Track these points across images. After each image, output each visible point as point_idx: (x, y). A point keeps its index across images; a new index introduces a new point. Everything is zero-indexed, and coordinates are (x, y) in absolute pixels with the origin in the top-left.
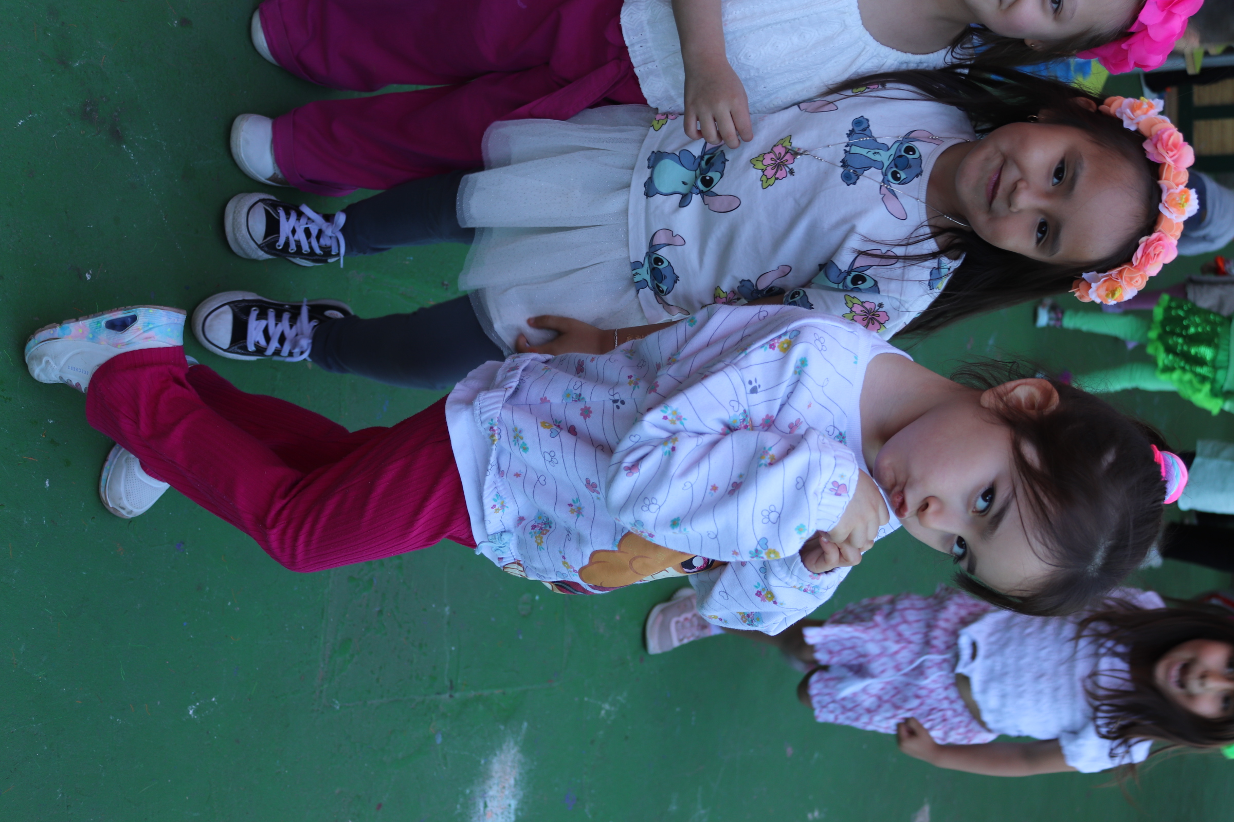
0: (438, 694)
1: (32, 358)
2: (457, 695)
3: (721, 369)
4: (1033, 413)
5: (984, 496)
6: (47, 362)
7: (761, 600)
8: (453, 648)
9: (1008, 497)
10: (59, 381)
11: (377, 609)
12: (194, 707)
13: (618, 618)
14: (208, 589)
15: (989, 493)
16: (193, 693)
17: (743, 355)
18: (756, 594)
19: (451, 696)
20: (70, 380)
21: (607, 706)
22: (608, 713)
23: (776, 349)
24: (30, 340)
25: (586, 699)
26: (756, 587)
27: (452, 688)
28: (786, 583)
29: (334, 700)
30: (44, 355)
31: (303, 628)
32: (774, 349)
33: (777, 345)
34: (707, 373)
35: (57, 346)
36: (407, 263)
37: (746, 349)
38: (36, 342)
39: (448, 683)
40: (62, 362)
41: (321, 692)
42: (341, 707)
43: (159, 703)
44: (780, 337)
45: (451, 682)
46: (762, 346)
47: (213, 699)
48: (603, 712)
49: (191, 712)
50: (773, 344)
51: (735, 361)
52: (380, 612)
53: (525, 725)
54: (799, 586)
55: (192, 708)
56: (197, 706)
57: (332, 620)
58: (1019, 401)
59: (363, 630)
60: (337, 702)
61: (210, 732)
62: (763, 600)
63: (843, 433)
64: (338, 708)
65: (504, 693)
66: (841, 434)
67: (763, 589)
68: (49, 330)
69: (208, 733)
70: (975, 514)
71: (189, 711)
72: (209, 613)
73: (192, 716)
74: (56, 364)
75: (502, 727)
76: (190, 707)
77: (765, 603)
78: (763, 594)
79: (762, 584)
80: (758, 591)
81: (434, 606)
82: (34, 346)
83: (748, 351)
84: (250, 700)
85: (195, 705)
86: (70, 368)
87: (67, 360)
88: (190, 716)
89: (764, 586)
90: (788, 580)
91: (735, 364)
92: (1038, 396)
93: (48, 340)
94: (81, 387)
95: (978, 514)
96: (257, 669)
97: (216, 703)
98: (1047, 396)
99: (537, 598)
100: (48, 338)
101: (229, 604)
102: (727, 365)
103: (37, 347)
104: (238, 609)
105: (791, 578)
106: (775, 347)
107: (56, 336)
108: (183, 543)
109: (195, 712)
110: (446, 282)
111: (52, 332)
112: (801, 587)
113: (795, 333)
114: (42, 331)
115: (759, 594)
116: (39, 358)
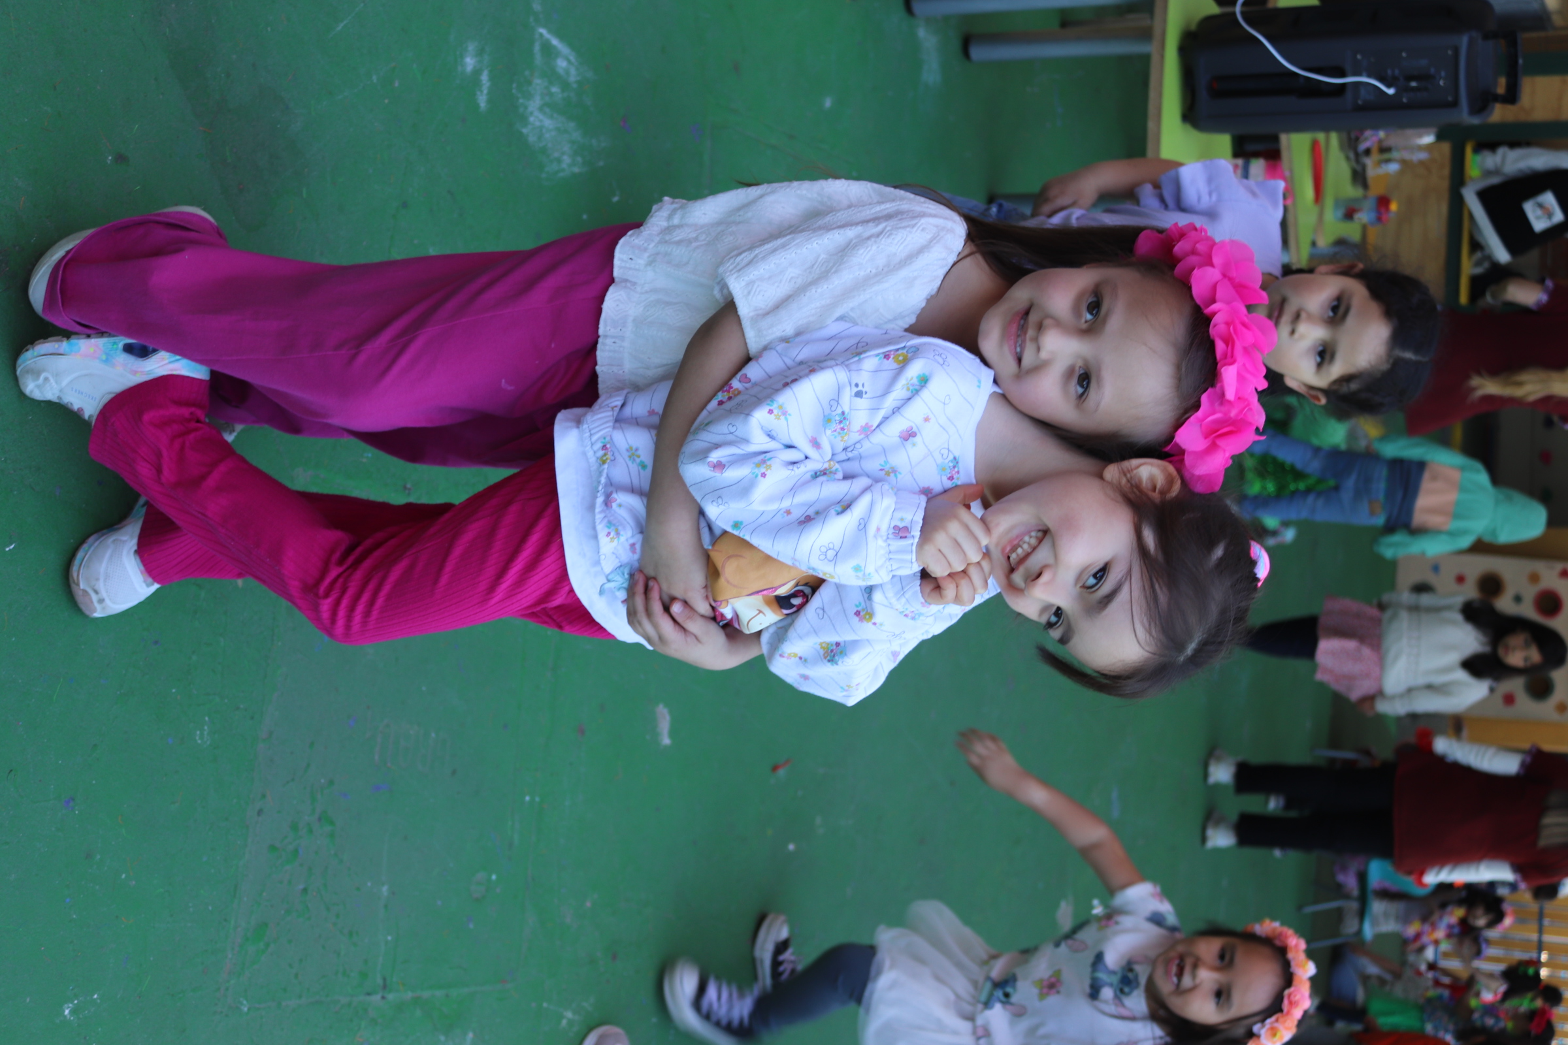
0: (369, 994)
1: (28, 371)
2: (391, 996)
3: (831, 367)
4: (1156, 496)
5: (1095, 576)
6: (46, 379)
7: (859, 621)
8: (389, 938)
9: (1121, 580)
10: (57, 401)
11: (301, 887)
12: (71, 1005)
13: (588, 904)
14: (98, 857)
15: (1102, 573)
16: (71, 988)
17: (856, 359)
18: (855, 614)
19: (383, 998)
20: (71, 404)
21: (569, 1014)
22: (571, 1023)
23: (890, 359)
24: (27, 350)
25: (545, 1005)
26: (857, 606)
27: (385, 987)
28: (890, 604)
29: (241, 999)
30: (44, 370)
31: (210, 908)
32: (888, 359)
33: (892, 356)
34: (816, 367)
35: (61, 363)
36: (364, 460)
37: (861, 353)
38: (35, 354)
39: (380, 981)
40: (64, 383)
41: (227, 989)
42: (249, 1009)
43: (28, 1000)
44: (898, 350)
45: (385, 980)
46: (877, 355)
47: (95, 996)
48: (564, 1022)
49: (67, 1012)
50: (888, 355)
51: (847, 363)
52: (305, 890)
53: (470, 1035)
54: (902, 610)
55: (69, 1007)
56: (75, 1004)
57: (245, 899)
58: (1140, 480)
59: (283, 912)
60: (245, 1002)
61: (88, 1038)
62: (861, 620)
63: (957, 458)
64: (246, 1009)
65: (447, 996)
66: (955, 458)
67: (863, 610)
68: (54, 343)
69: (85, 1038)
70: (1082, 589)
71: (64, 1011)
72: (97, 887)
73: (68, 1016)
74: (56, 383)
75: (442, 1038)
76: (66, 1005)
77: (863, 624)
78: (862, 614)
79: (863, 604)
80: (857, 611)
81: (369, 884)
82: (32, 359)
83: (862, 356)
84: (140, 997)
85: (72, 1002)
86: (74, 390)
87: (71, 382)
88: (65, 1016)
89: (865, 607)
90: (893, 601)
91: (846, 366)
92: (1160, 481)
93: (51, 354)
94: (84, 413)
95: (1085, 590)
96: (152, 959)
97: (99, 1001)
98: (1170, 482)
99: (494, 877)
100: (51, 352)
101: (124, 876)
102: (837, 365)
103: (34, 360)
104: (134, 883)
105: (898, 599)
106: (890, 357)
107: (61, 351)
108: (73, 799)
109: (72, 1012)
110: (409, 486)
111: (56, 346)
112: (903, 612)
113: (913, 349)
114: (45, 343)
115: (857, 613)
116: (36, 373)
